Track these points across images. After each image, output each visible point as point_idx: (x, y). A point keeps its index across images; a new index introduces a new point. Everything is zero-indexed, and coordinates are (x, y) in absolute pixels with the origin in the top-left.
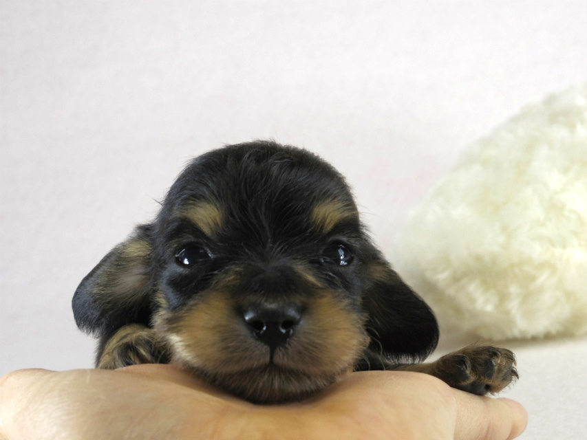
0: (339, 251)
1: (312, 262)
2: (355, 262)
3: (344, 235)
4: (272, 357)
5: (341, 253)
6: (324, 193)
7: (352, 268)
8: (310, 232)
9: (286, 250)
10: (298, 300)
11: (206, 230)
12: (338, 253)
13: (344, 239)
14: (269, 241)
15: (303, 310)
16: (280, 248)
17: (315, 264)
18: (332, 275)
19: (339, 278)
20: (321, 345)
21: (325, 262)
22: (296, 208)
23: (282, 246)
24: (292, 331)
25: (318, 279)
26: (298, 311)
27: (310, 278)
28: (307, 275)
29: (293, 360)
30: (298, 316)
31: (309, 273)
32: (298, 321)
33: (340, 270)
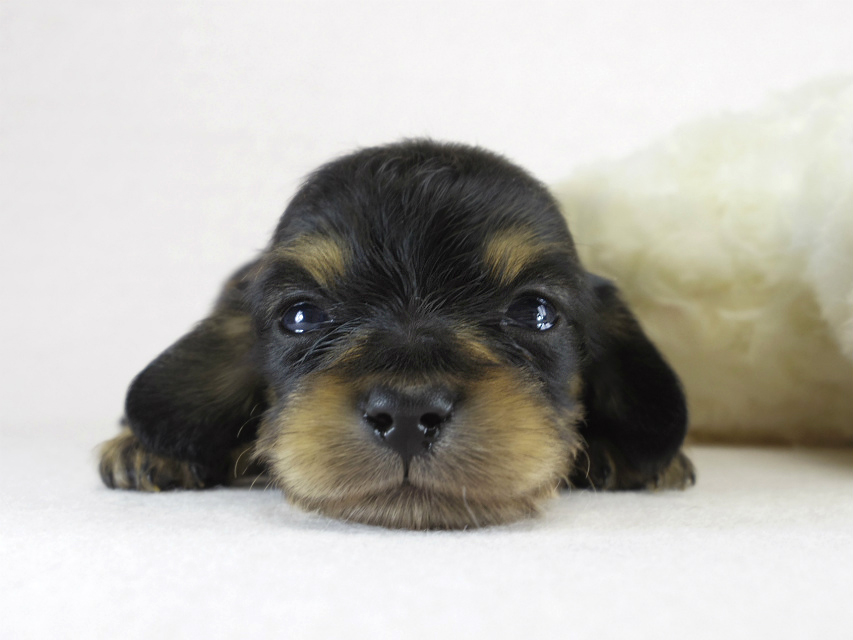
0: (539, 308)
1: (484, 325)
2: (561, 325)
4: (406, 474)
5: (542, 313)
6: (504, 218)
7: (554, 334)
8: (482, 280)
9: (443, 306)
10: (449, 381)
13: (543, 288)
14: (416, 292)
15: (460, 399)
16: (433, 303)
17: (491, 330)
18: (517, 346)
19: (530, 350)
20: (487, 455)
21: (509, 325)
22: (459, 242)
23: (434, 301)
24: (437, 433)
25: (494, 350)
26: (448, 399)
27: (479, 348)
28: (475, 344)
29: (439, 477)
30: (448, 408)
31: (478, 341)
32: (448, 417)
33: (534, 337)
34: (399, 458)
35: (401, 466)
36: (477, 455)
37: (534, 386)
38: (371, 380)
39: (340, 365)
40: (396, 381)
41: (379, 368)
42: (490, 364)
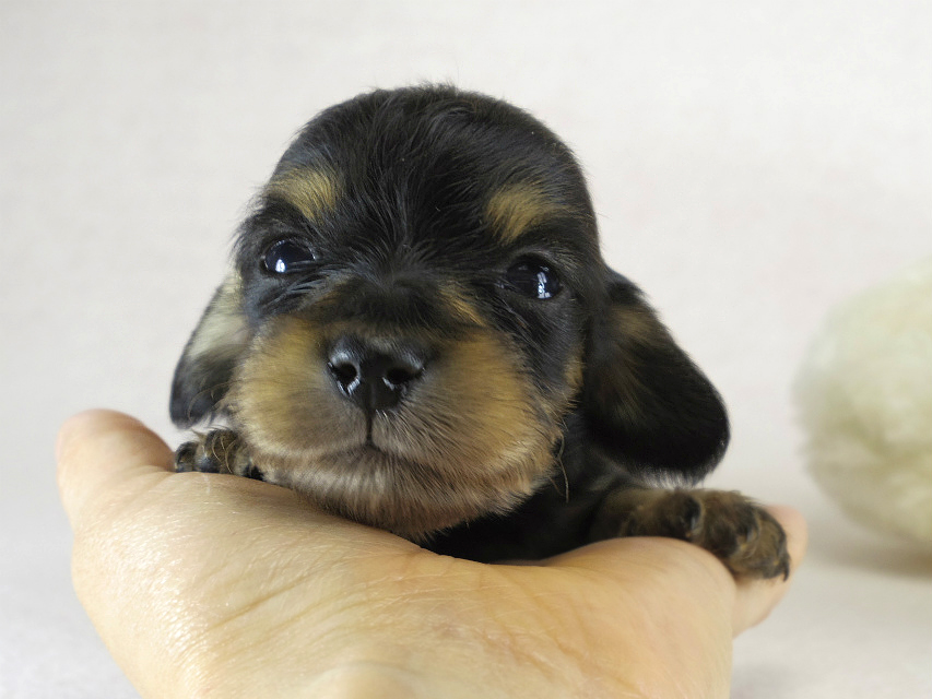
0: (539, 276)
1: (475, 284)
2: (563, 296)
3: (546, 248)
4: (369, 434)
5: (542, 279)
7: (554, 305)
8: (480, 234)
9: (431, 258)
10: (427, 337)
11: (308, 214)
12: (537, 279)
13: (546, 254)
14: (406, 238)
15: (433, 357)
16: (422, 252)
17: (482, 290)
18: (510, 310)
19: (525, 318)
20: (456, 420)
21: (506, 288)
22: (462, 190)
23: (425, 250)
24: (405, 390)
25: (481, 312)
26: (419, 356)
27: (465, 308)
28: (461, 303)
29: (403, 439)
30: (418, 365)
31: (465, 301)
32: (418, 375)
33: (530, 304)
34: (362, 415)
35: (364, 423)
36: (446, 420)
37: (518, 358)
38: (340, 327)
39: (312, 309)
40: (364, 331)
41: (349, 315)
42: (474, 326)
